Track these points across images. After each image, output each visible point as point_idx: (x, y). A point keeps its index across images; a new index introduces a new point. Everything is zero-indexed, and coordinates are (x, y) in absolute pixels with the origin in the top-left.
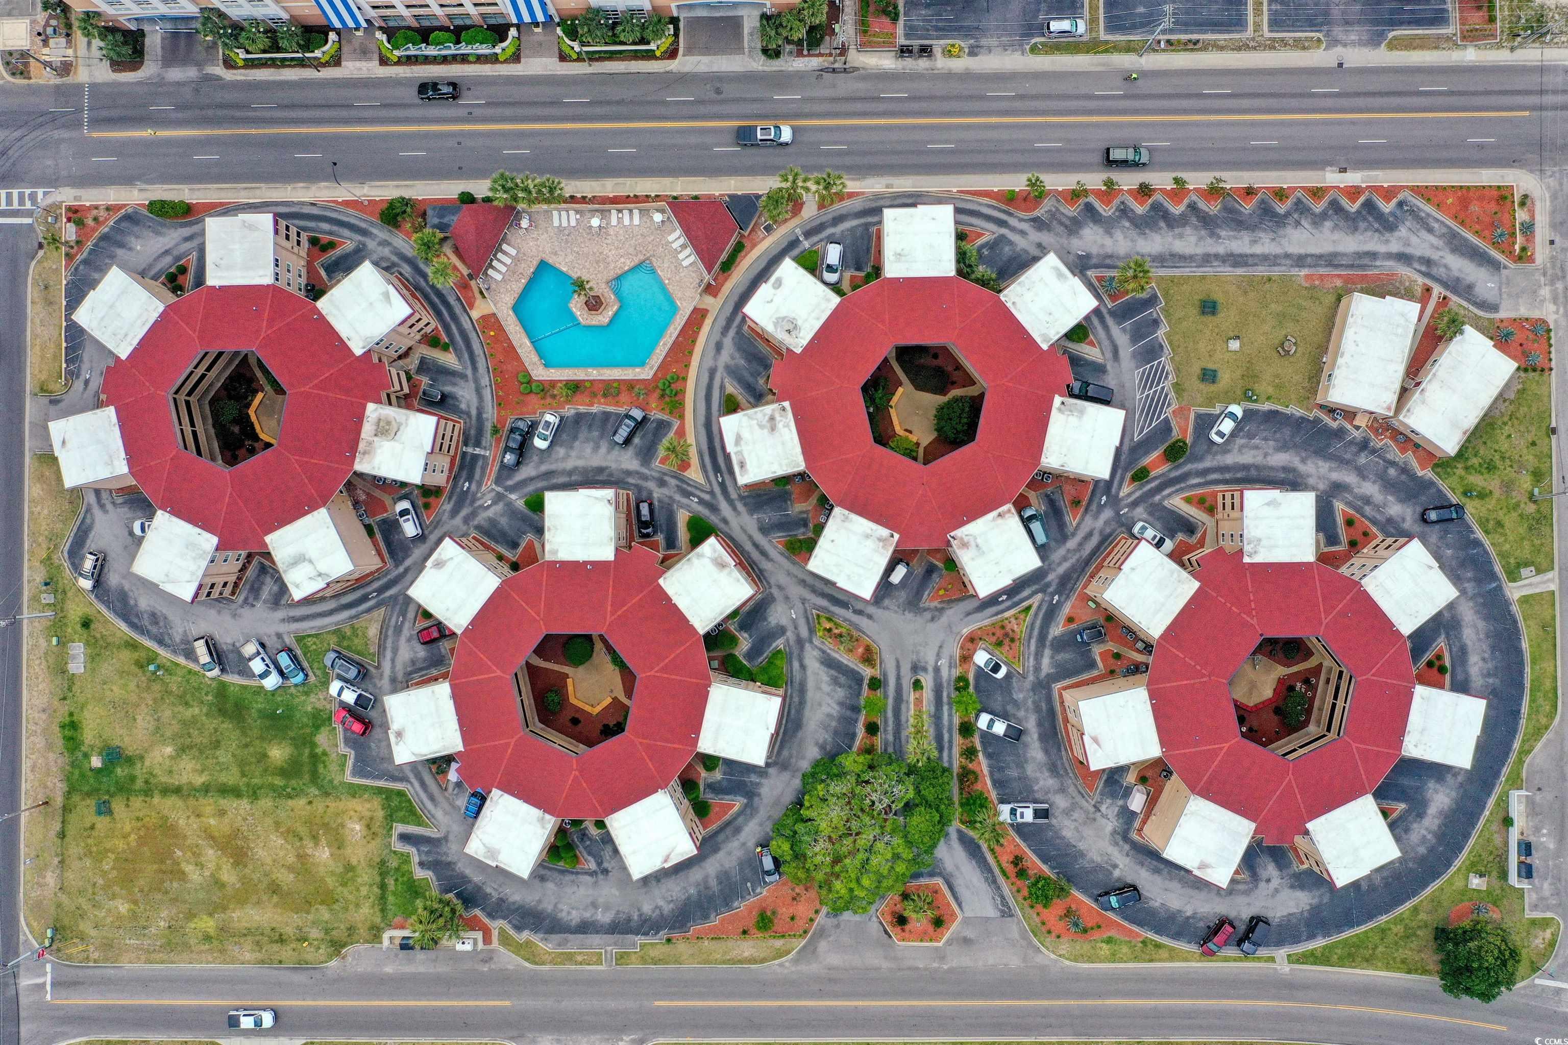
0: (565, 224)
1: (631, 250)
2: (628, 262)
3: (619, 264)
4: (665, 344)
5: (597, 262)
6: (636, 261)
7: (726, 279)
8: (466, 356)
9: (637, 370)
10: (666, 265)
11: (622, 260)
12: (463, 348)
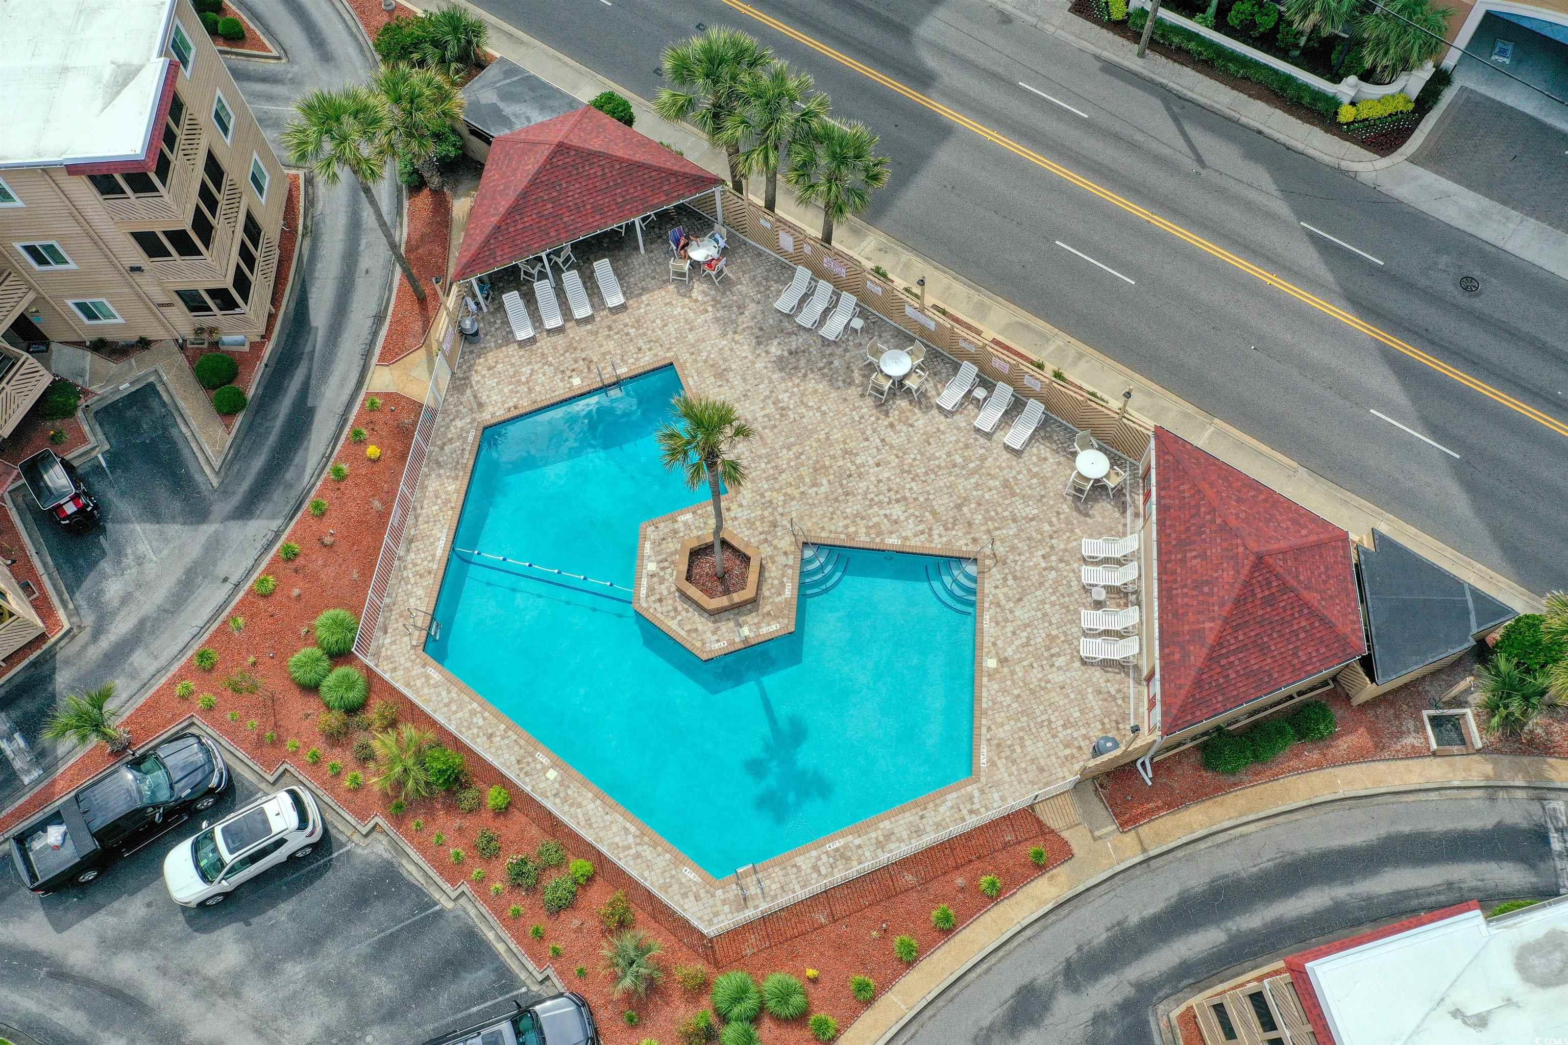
0: (806, 318)
1: (942, 503)
2: (910, 528)
3: (877, 515)
4: (842, 855)
5: (818, 469)
6: (938, 543)
7: (1199, 794)
8: (258, 463)
9: (689, 874)
10: (1022, 614)
11: (897, 511)
12: (272, 439)
